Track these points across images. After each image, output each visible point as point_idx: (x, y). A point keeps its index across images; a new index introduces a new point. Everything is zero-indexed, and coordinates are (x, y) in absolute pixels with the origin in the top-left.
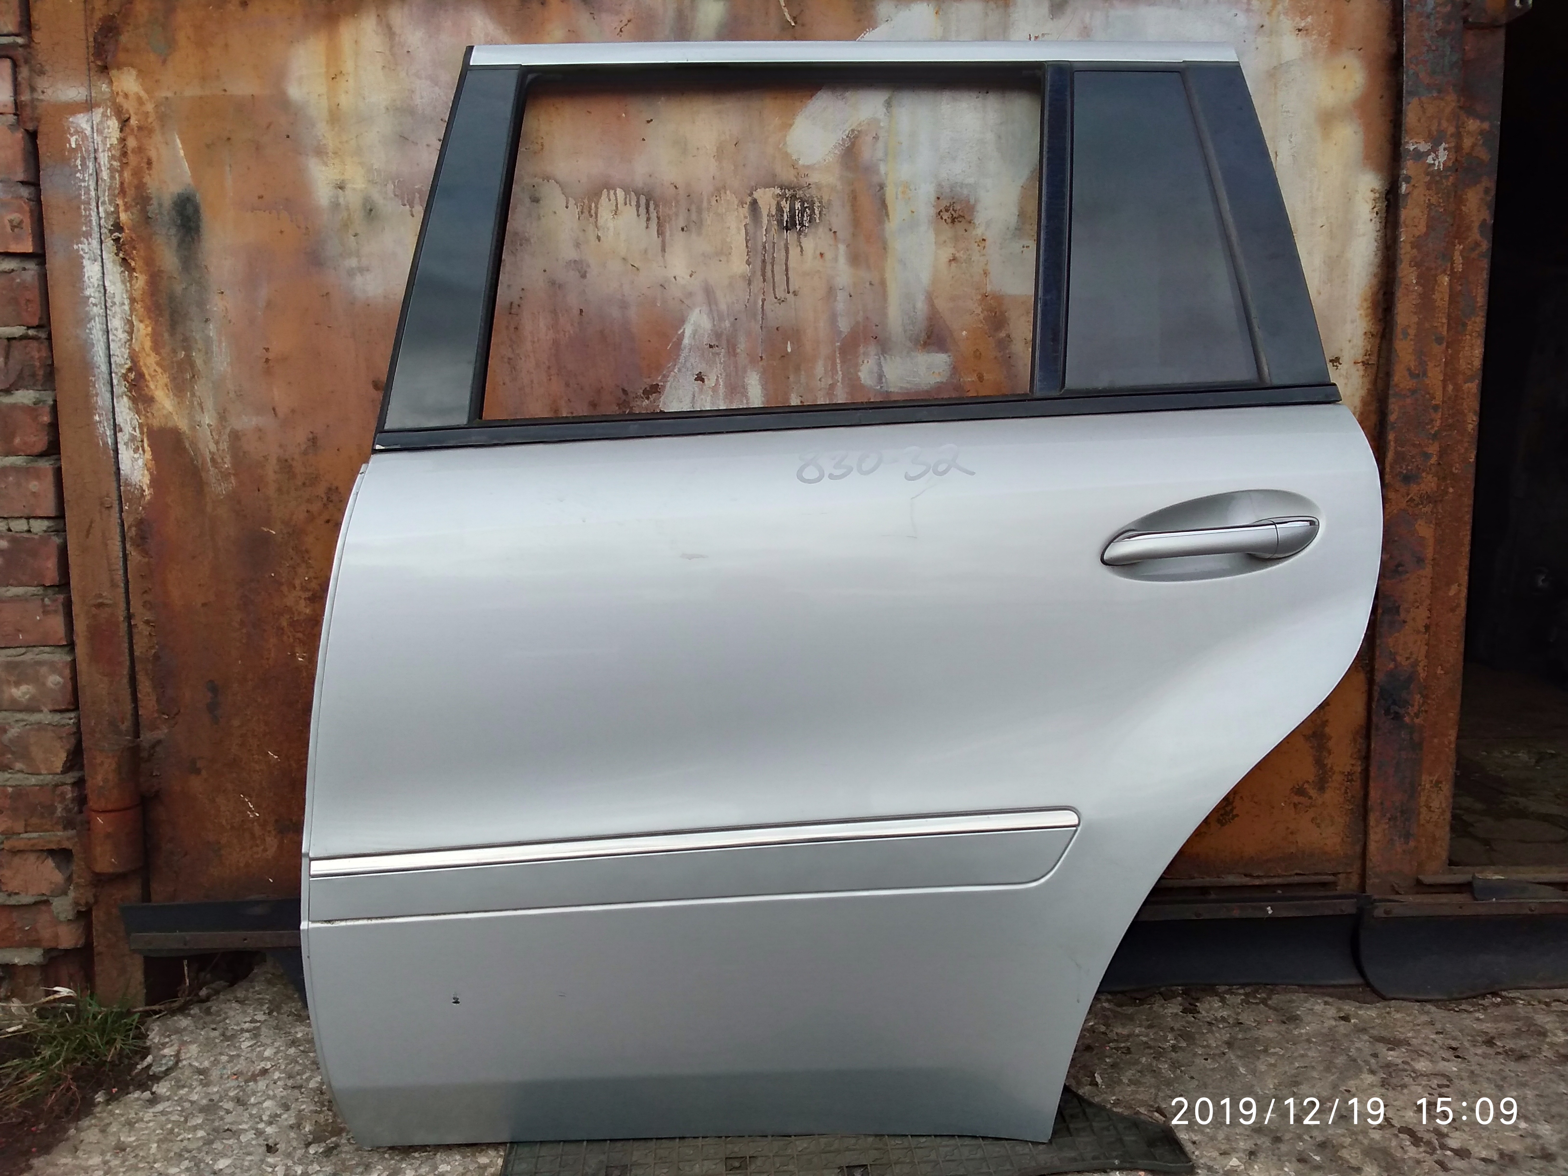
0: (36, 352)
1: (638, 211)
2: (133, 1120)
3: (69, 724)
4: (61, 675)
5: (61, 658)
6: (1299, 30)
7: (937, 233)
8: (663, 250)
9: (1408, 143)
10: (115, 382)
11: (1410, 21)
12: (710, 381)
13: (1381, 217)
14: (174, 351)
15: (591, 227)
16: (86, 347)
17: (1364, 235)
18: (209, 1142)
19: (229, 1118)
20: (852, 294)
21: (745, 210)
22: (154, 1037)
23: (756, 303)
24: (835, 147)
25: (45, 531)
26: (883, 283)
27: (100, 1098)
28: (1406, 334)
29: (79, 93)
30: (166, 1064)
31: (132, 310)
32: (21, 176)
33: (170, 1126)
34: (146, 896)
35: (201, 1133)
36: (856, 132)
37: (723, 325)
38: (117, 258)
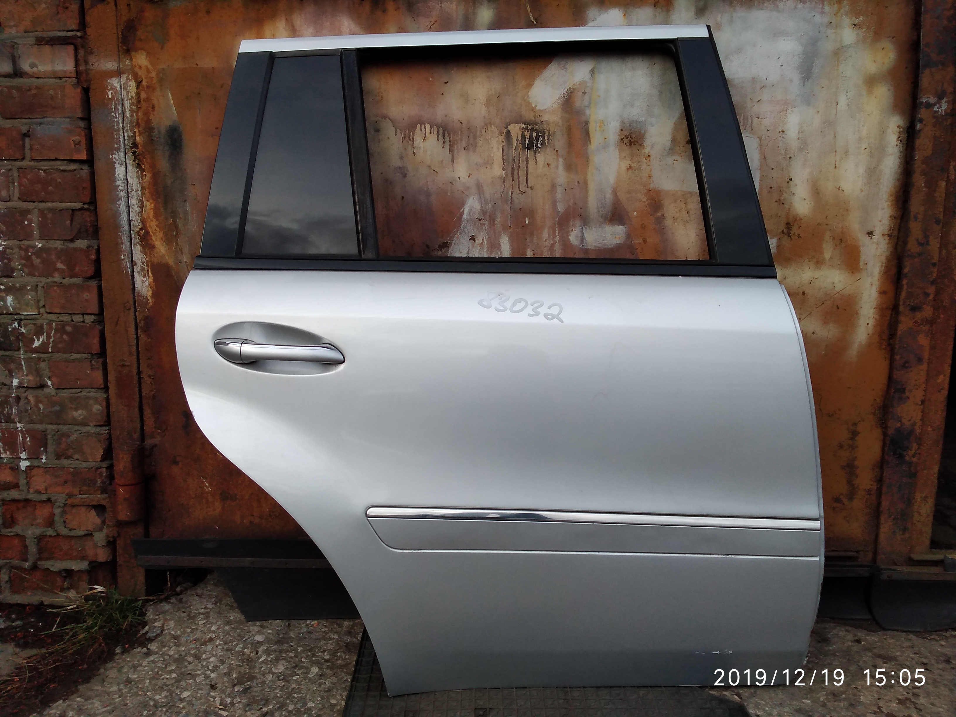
0: (88, 217)
1: (438, 137)
2: (136, 665)
3: (105, 434)
4: (101, 405)
5: (101, 395)
6: (855, 25)
7: (620, 150)
8: (453, 161)
9: (922, 98)
10: (133, 236)
11: (927, 21)
12: (479, 241)
13: (903, 144)
14: (166, 218)
15: (410, 147)
16: (116, 215)
17: (892, 155)
18: (178, 681)
19: (190, 667)
20: (566, 189)
21: (502, 138)
22: (150, 615)
23: (507, 193)
24: (559, 99)
25: (93, 322)
26: (586, 183)
27: (118, 650)
28: (916, 218)
29: (113, 65)
30: (156, 632)
31: (143, 194)
32: (80, 115)
33: (156, 670)
34: (147, 534)
35: (174, 675)
36: (572, 90)
37: (487, 207)
38: (134, 163)
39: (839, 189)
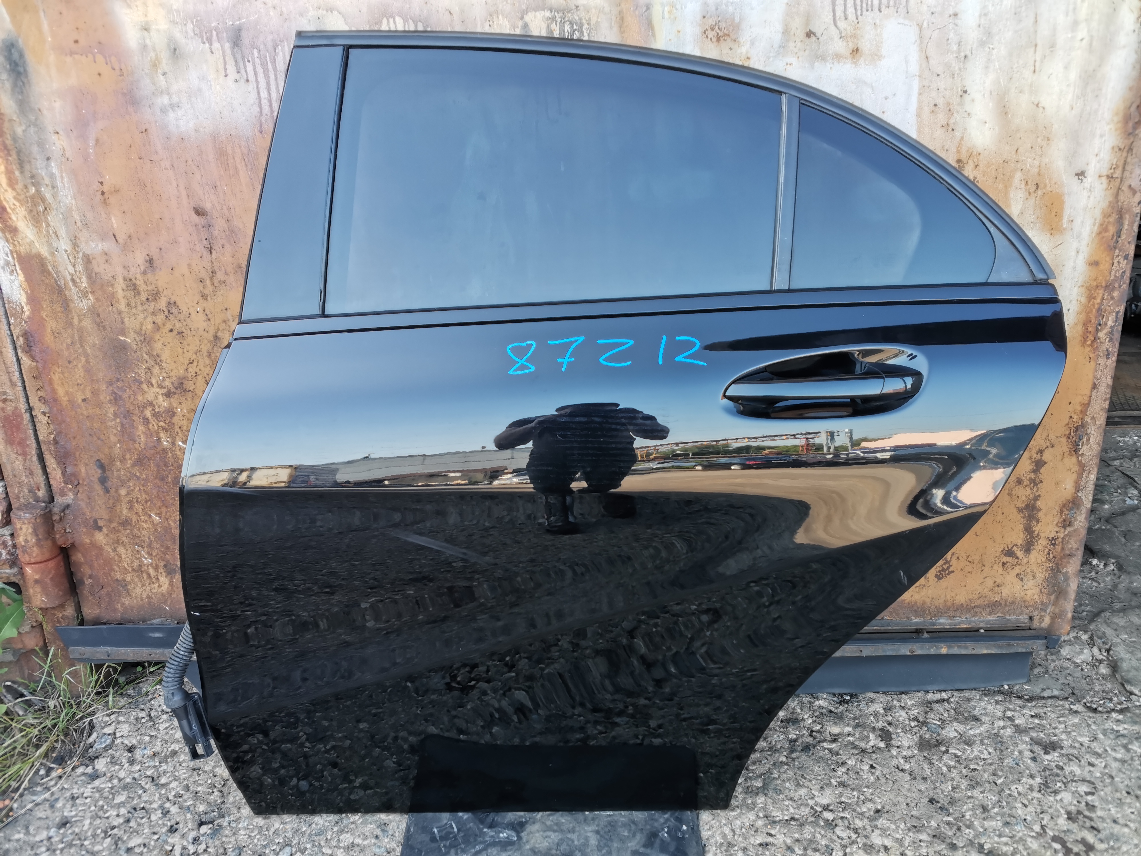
2: (76, 796)
7: (703, 51)
14: (26, 187)
17: (1124, 47)
30: (105, 742)
34: (80, 613)
37: (500, 147)
39: (1037, 105)
